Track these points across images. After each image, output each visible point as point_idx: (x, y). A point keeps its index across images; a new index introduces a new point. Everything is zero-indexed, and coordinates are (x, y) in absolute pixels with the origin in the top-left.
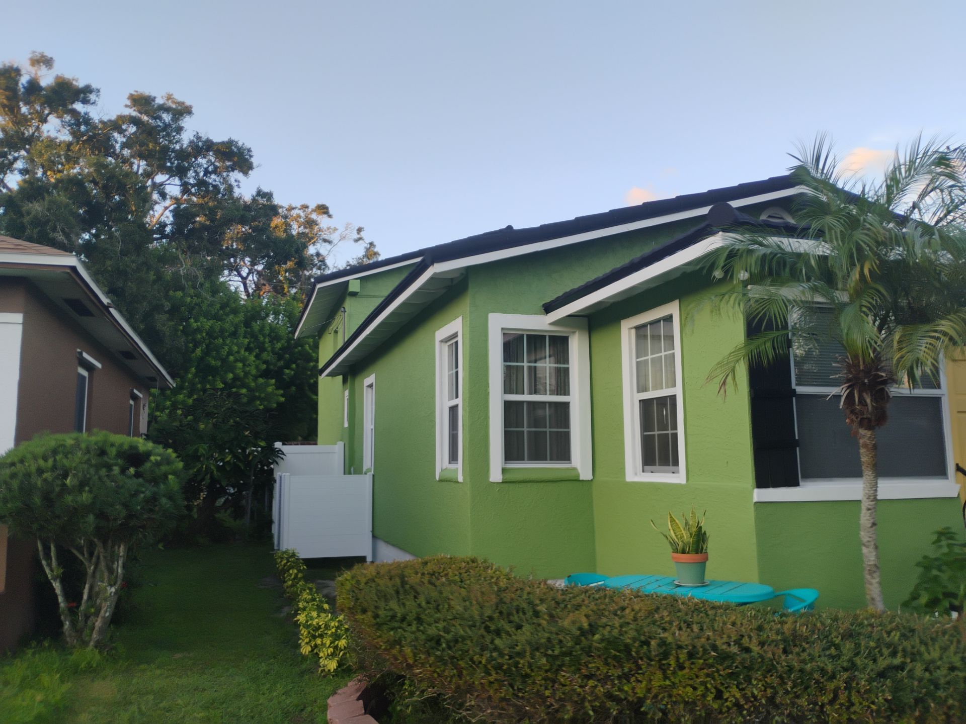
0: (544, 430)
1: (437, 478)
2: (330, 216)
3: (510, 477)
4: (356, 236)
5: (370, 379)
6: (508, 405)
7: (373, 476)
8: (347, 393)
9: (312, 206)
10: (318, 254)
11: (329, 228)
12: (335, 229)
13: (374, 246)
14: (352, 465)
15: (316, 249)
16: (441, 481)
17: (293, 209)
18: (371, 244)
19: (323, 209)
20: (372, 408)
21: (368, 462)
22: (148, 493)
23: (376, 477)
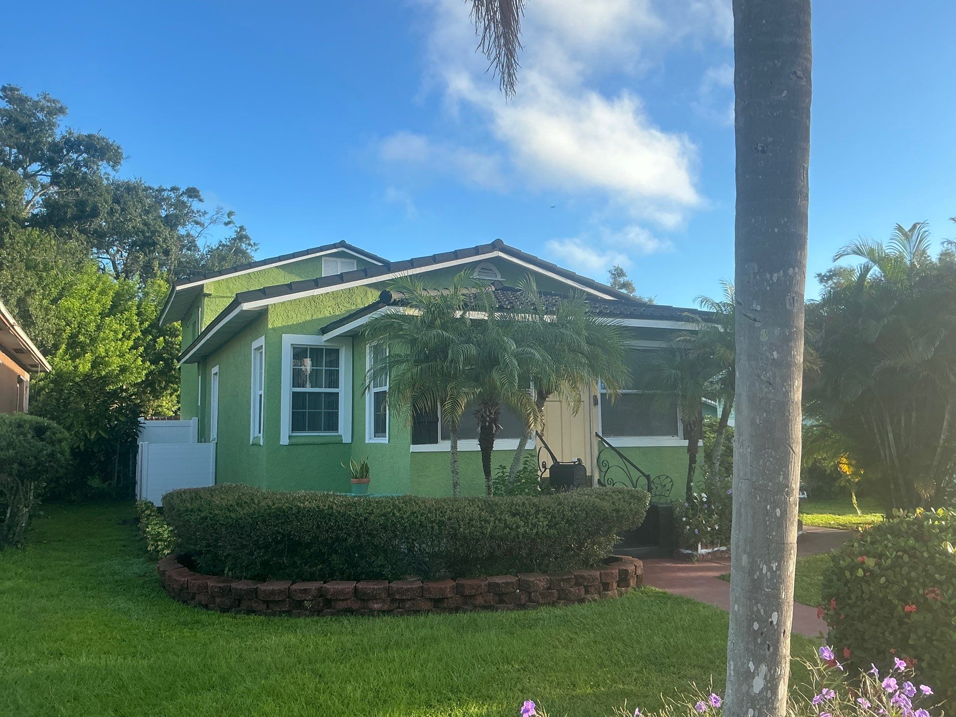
0: (321, 411)
1: (251, 443)
2: (201, 200)
3: (294, 441)
4: (227, 220)
5: (215, 369)
6: (295, 395)
7: (217, 443)
8: (200, 377)
9: (183, 189)
10: (188, 235)
11: (198, 212)
12: (205, 213)
13: (245, 230)
14: (203, 436)
15: (186, 231)
16: (252, 445)
17: (164, 190)
18: (242, 228)
19: (192, 193)
20: (216, 392)
21: (213, 433)
22: (49, 451)
23: (218, 445)
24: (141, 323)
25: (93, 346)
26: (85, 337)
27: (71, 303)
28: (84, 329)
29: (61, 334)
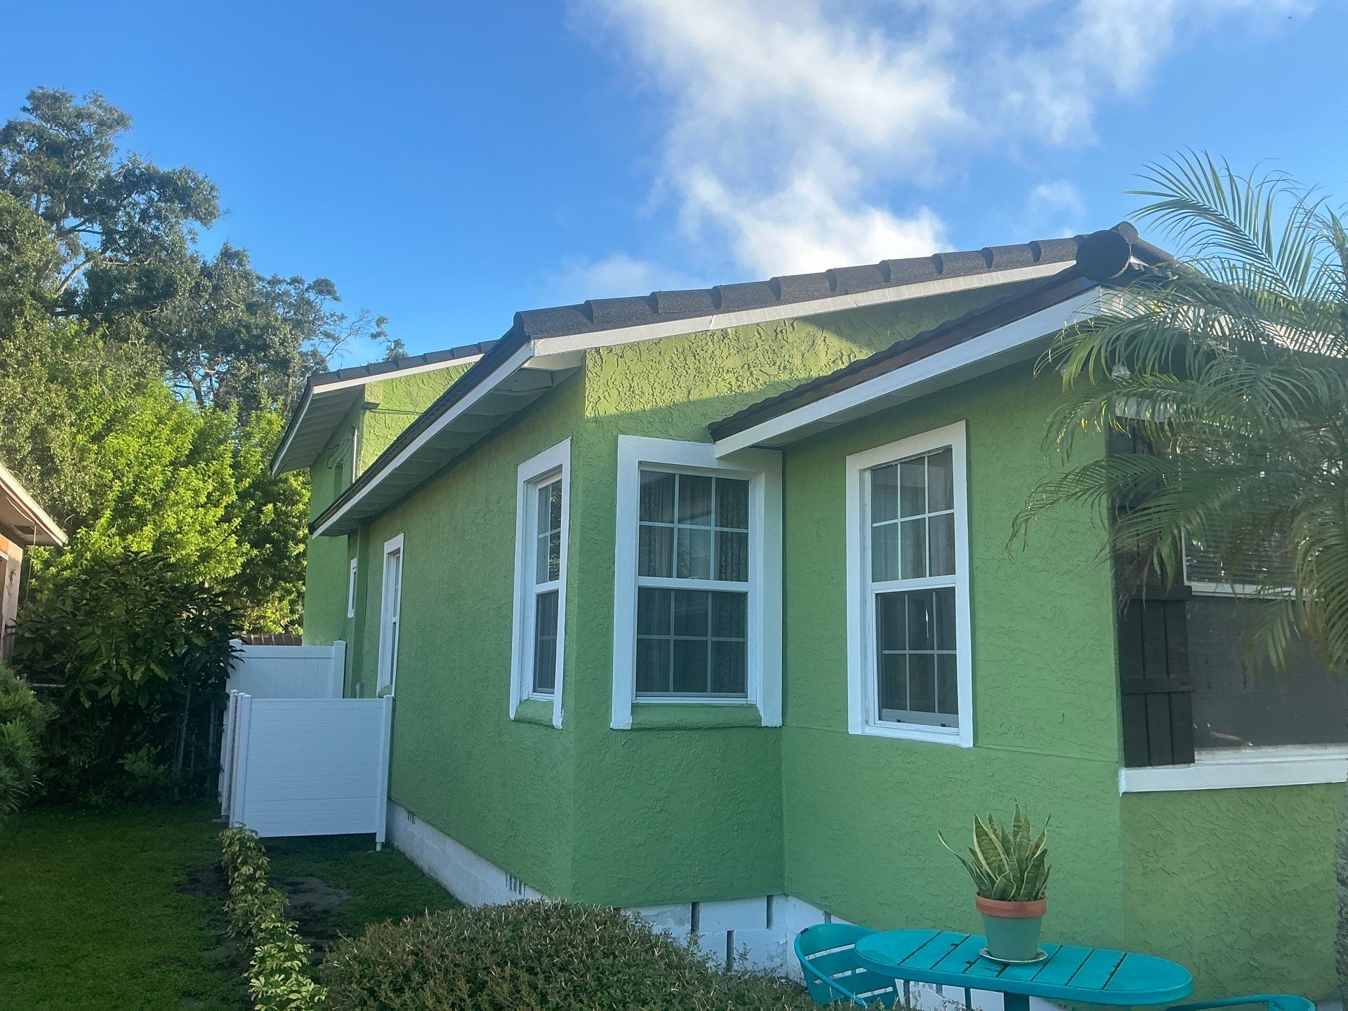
0: (704, 639)
1: (512, 716)
2: (336, 299)
3: (646, 718)
4: (375, 330)
5: (396, 542)
6: (644, 595)
7: (394, 700)
8: (354, 563)
9: (309, 281)
10: (315, 353)
11: (332, 315)
12: (343, 317)
13: (402, 346)
14: (357, 682)
15: (312, 345)
16: (519, 721)
17: (280, 282)
18: (397, 343)
19: (324, 287)
20: (396, 590)
21: (384, 676)
23: (398, 703)
24: (239, 480)
25: (158, 514)
26: (145, 499)
27: (126, 443)
28: (144, 485)
29: (105, 493)
